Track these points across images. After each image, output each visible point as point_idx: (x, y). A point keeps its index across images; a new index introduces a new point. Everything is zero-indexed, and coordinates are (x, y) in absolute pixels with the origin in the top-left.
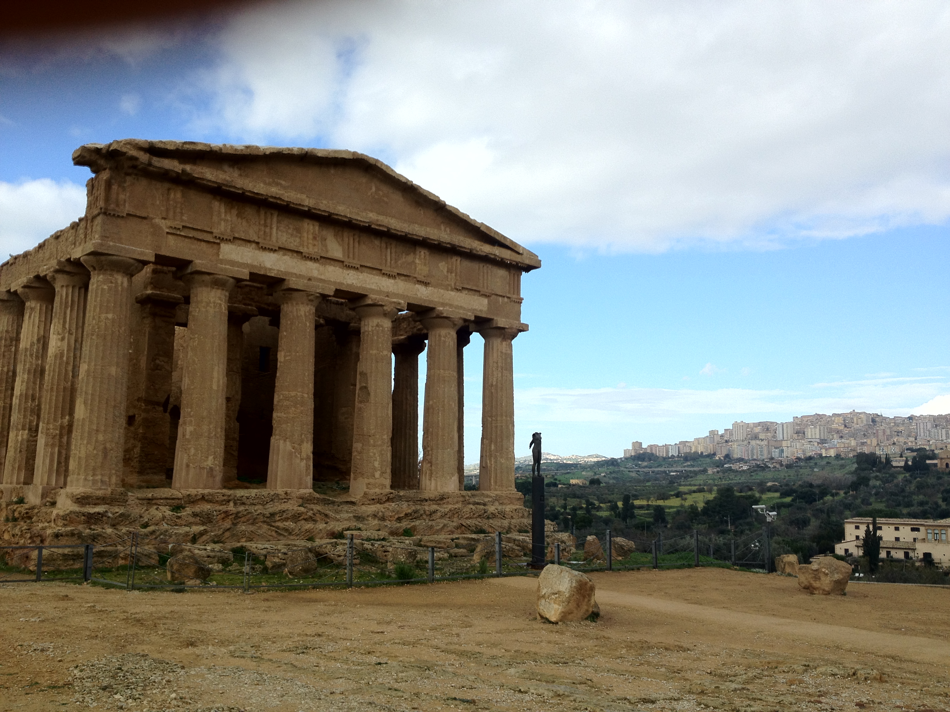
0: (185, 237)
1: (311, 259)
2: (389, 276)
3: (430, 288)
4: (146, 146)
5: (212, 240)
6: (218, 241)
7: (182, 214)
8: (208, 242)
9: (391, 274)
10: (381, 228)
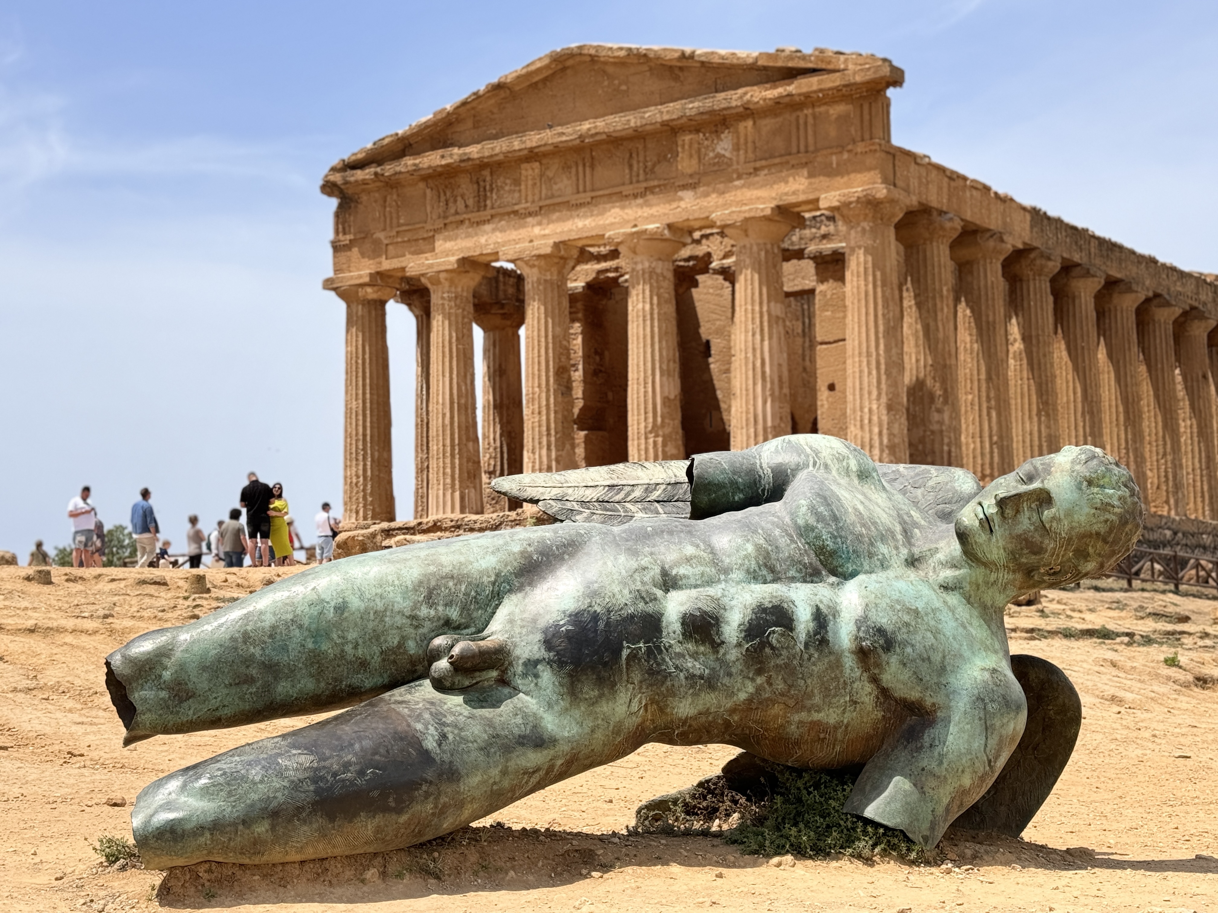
0: (404, 242)
1: (530, 214)
2: (635, 196)
3: (702, 189)
4: (341, 165)
5: (425, 236)
6: (431, 234)
7: (398, 218)
8: (424, 239)
9: (635, 191)
10: (598, 138)
